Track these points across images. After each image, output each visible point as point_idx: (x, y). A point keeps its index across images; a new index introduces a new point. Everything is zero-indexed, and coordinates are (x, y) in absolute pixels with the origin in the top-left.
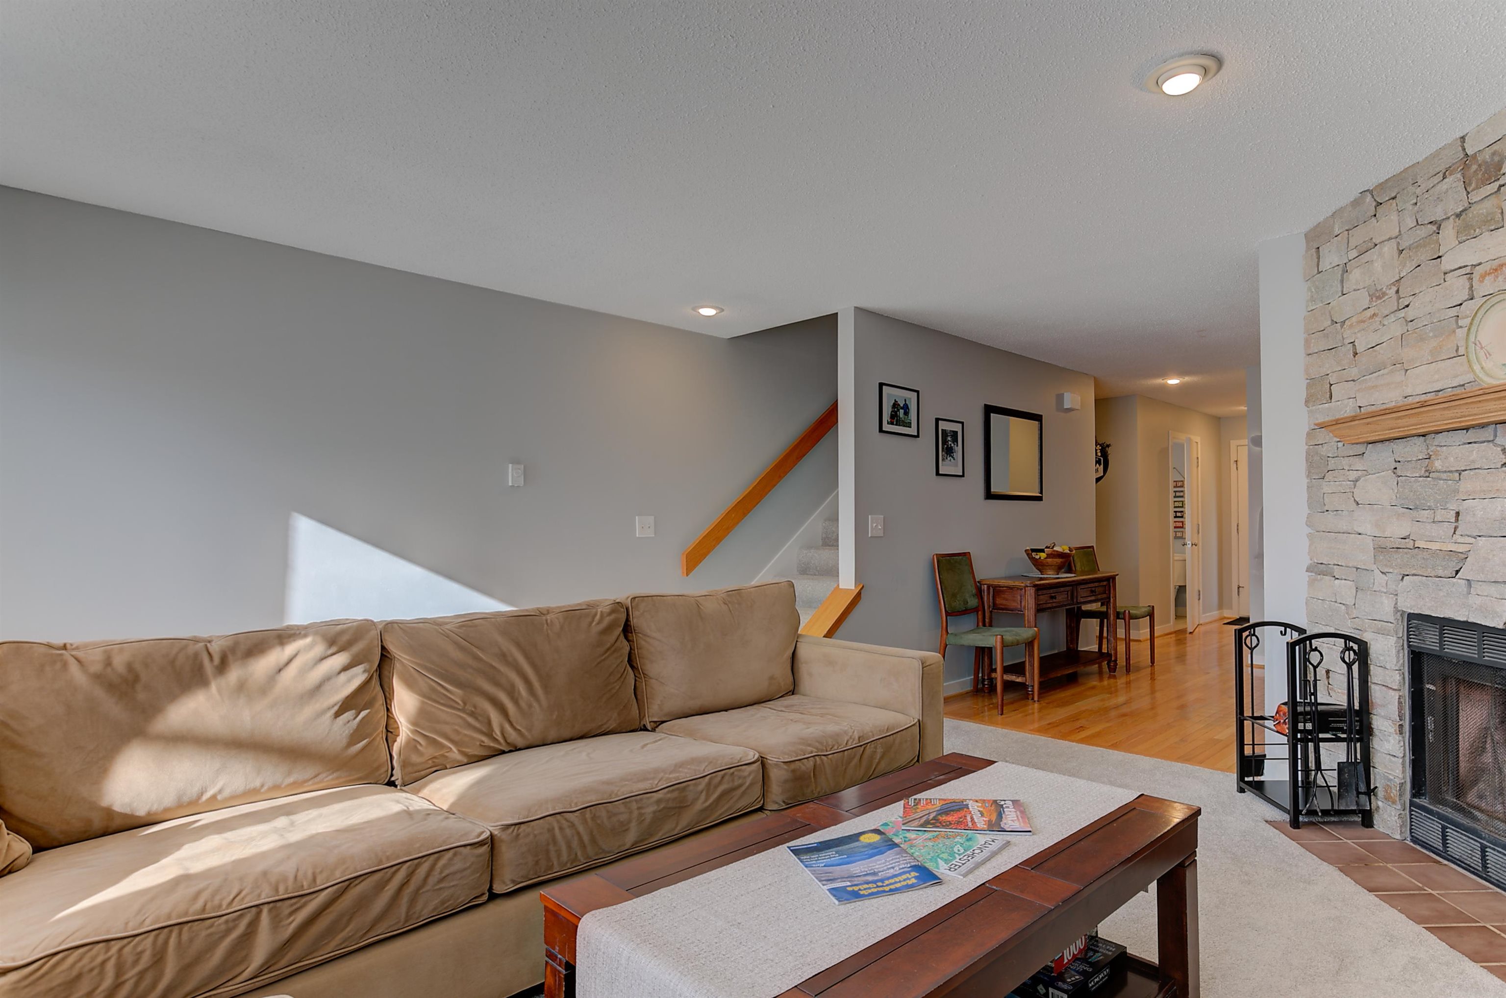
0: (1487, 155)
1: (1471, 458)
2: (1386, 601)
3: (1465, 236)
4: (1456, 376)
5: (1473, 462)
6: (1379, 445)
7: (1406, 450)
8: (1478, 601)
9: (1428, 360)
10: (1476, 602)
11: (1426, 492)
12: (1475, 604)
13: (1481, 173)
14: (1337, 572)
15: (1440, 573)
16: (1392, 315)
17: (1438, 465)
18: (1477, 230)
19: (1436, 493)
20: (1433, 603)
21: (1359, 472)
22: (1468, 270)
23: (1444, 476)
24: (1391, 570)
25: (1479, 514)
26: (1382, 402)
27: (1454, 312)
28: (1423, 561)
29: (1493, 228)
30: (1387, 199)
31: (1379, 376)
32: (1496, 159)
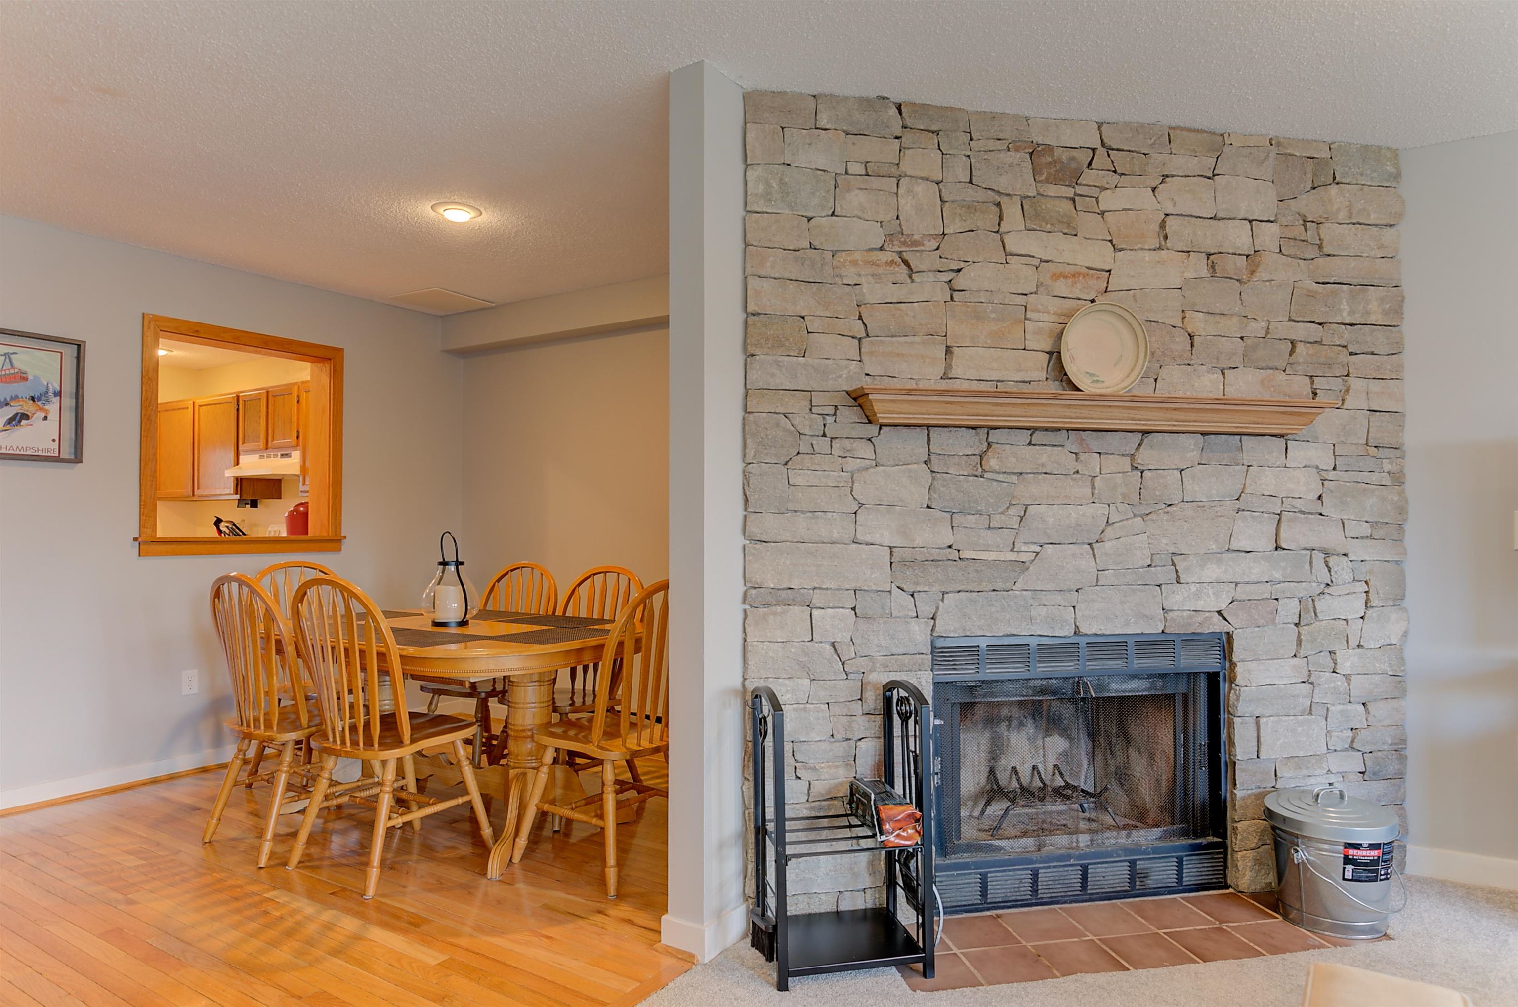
0: (1065, 156)
1: (1040, 462)
2: (917, 628)
3: (1034, 224)
4: (1019, 371)
5: (1043, 465)
6: (905, 430)
7: (951, 441)
8: (1043, 611)
9: (986, 342)
10: (1041, 613)
11: (979, 494)
12: (1040, 615)
13: (1055, 169)
14: (817, 599)
15: (999, 585)
16: (931, 274)
17: (992, 462)
18: (1049, 226)
19: (989, 496)
20: (983, 621)
21: (867, 461)
22: (1036, 262)
23: (1001, 477)
24: (926, 589)
25: (1051, 520)
26: (909, 377)
27: (1021, 300)
28: (975, 574)
29: (1066, 231)
30: (922, 128)
31: (905, 342)
32: (1074, 165)
